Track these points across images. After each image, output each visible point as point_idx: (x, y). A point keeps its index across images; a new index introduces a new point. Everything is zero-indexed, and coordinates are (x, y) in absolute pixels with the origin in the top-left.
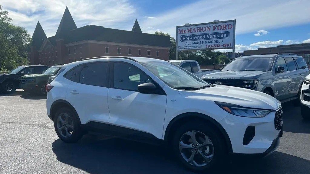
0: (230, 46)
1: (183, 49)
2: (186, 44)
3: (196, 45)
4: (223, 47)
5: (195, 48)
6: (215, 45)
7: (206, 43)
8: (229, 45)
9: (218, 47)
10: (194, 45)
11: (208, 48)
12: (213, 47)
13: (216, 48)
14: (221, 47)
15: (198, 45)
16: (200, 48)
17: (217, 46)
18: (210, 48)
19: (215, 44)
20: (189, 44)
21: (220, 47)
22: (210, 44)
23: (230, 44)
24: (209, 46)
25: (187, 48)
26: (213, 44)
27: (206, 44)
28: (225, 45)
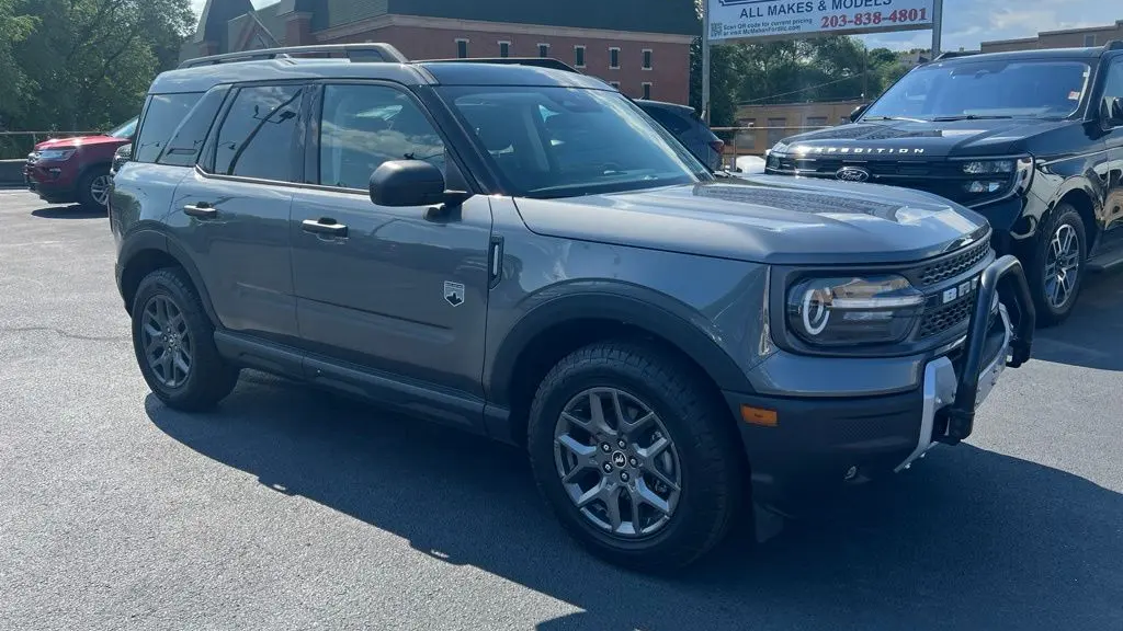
0: (923, 18)
1: (729, 36)
2: (744, 13)
3: (782, 17)
4: (890, 23)
5: (779, 29)
6: (858, 18)
7: (824, 8)
8: (920, 13)
9: (871, 25)
10: (775, 18)
11: (830, 28)
12: (853, 26)
13: (862, 26)
14: (884, 23)
15: (791, 16)
16: (796, 31)
17: (869, 19)
18: (837, 28)
19: (858, 10)
20: (754, 13)
21: (880, 25)
22: (839, 13)
23: (923, 11)
24: (834, 20)
25: (745, 32)
26: (851, 13)
27: (824, 13)
28: (903, 14)
